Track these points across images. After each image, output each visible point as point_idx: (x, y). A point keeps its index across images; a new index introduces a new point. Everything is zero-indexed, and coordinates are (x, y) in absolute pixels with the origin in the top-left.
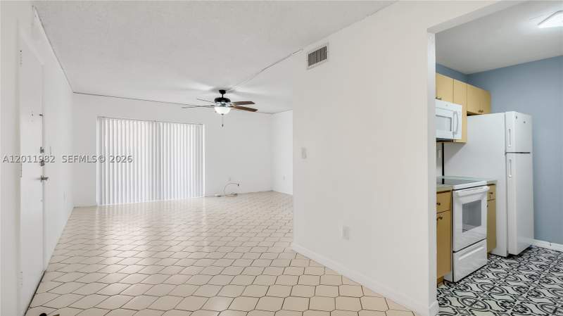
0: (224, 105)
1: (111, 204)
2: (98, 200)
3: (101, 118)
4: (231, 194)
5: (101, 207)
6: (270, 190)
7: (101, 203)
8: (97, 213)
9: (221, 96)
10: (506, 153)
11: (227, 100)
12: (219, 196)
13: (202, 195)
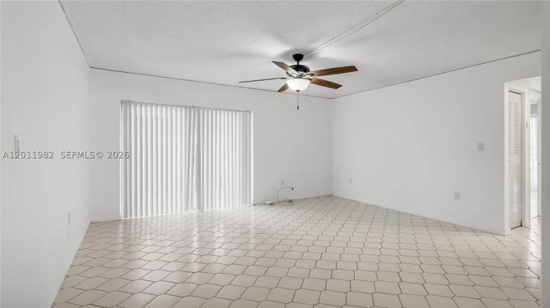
0: (300, 77)
1: (139, 217)
2: (122, 213)
3: (126, 103)
4: (285, 201)
5: (125, 222)
6: (327, 194)
7: (126, 216)
8: (121, 230)
9: (296, 64)
11: (305, 69)
12: (272, 204)
13: (250, 203)
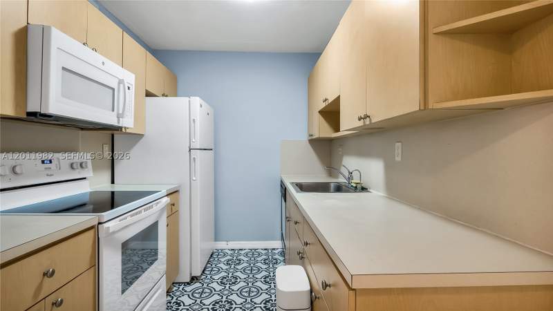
10: (190, 150)
